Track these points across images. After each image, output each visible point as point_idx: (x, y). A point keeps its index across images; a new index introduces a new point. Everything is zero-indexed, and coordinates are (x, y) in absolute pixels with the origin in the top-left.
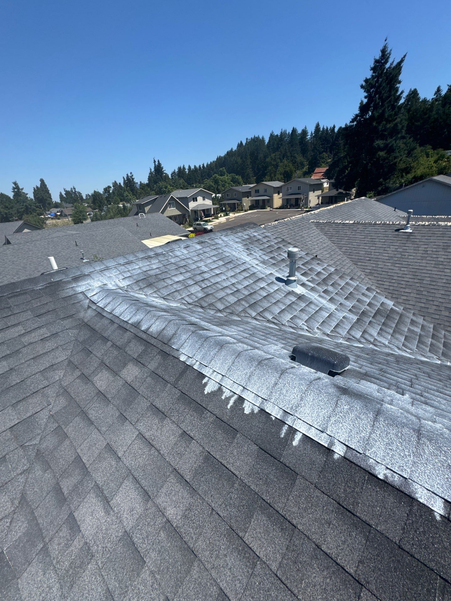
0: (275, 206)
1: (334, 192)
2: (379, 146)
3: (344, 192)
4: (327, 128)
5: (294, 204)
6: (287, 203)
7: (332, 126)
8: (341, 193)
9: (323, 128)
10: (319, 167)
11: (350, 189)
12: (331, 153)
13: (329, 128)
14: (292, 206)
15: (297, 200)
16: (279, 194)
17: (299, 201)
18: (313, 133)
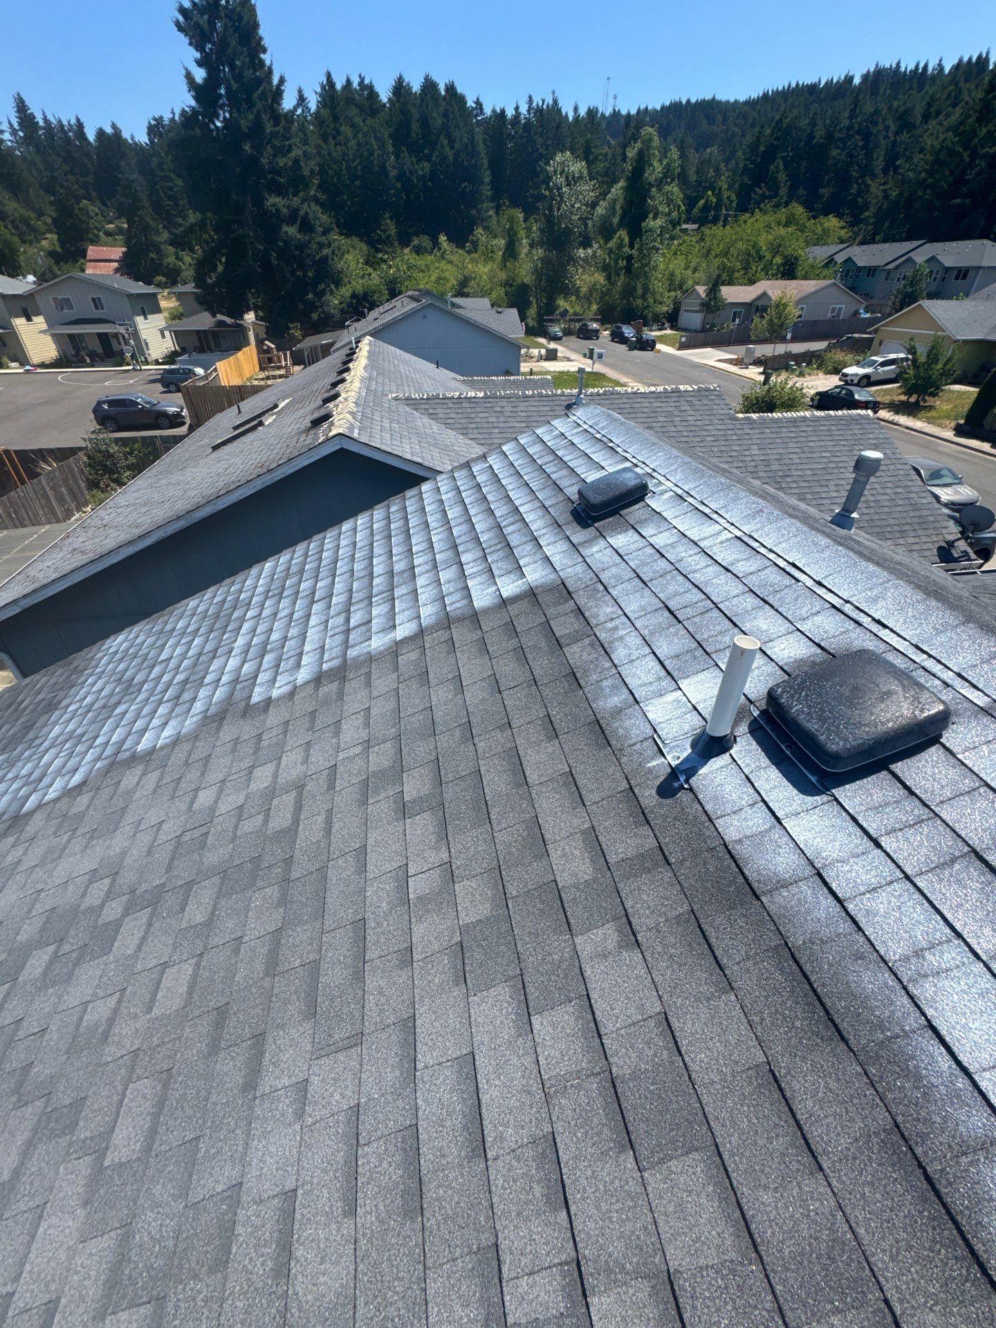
0: (36, 360)
1: (204, 321)
2: (278, 210)
3: (229, 320)
4: (60, 122)
5: (100, 350)
6: (77, 349)
7: (73, 122)
8: (221, 323)
9: (45, 119)
10: (95, 241)
11: (238, 314)
12: (104, 203)
13: (65, 123)
14: (96, 359)
15: (103, 338)
16: (29, 319)
17: (114, 342)
18: (16, 126)
